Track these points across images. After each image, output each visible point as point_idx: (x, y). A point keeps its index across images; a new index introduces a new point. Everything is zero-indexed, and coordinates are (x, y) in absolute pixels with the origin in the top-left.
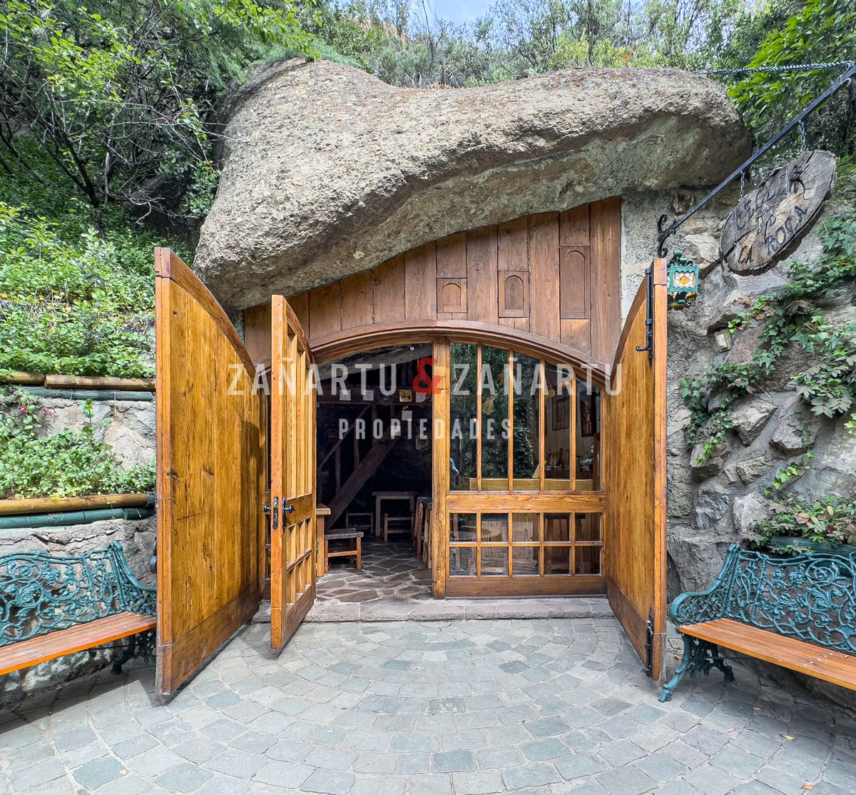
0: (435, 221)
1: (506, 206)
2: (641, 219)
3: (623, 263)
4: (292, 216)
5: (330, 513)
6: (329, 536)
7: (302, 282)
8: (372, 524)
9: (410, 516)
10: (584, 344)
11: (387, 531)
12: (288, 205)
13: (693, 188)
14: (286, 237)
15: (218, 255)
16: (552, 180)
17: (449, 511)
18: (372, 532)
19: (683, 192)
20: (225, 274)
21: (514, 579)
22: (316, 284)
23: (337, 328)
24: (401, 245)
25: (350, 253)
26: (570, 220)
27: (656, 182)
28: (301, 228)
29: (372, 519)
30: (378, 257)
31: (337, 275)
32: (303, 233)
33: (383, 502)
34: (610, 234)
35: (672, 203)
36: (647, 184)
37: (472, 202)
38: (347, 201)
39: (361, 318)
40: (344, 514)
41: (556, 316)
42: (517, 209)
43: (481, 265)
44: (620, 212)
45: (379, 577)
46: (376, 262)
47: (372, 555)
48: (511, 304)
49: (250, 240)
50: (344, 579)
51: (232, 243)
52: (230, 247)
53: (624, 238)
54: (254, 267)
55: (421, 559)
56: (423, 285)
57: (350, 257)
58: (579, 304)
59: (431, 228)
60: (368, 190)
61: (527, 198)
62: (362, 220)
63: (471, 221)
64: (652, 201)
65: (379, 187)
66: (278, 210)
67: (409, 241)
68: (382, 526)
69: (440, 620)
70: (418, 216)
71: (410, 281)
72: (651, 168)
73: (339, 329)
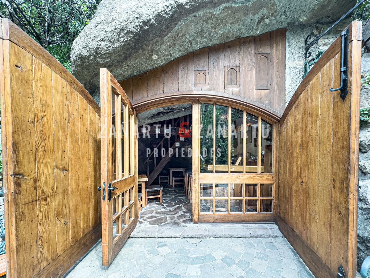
0: (193, 39)
1: (229, 32)
2: (296, 39)
3: (287, 61)
4: (115, 29)
5: (148, 180)
6: (148, 190)
7: (127, 72)
8: (169, 180)
9: (183, 178)
10: (267, 102)
11: (174, 184)
12: (113, 23)
13: (322, 24)
14: (113, 42)
15: (78, 52)
16: (254, 14)
17: (200, 183)
18: (169, 183)
19: (318, 25)
20: (83, 64)
21: (231, 215)
22: (135, 74)
23: (146, 95)
24: (177, 54)
25: (150, 55)
26: (260, 40)
27: (305, 18)
28: (121, 36)
29: (169, 178)
30: (165, 60)
31: (145, 69)
32: (122, 39)
33: (173, 172)
34: (280, 47)
35: (312, 30)
36: (301, 20)
37: (212, 28)
38: (145, 19)
39: (157, 91)
40: (158, 177)
41: (253, 88)
42: (235, 33)
43: (216, 63)
44: (286, 36)
45: (169, 208)
46: (164, 62)
47: (168, 195)
48: (231, 83)
49: (94, 43)
50: (153, 209)
51: (85, 45)
52: (84, 48)
53: (288, 49)
54: (98, 59)
55: (187, 197)
56: (188, 73)
57: (150, 57)
58: (264, 82)
59: (191, 44)
60: (156, 13)
61: (240, 26)
62: (154, 32)
63: (211, 40)
64: (302, 30)
65: (162, 11)
66: (109, 27)
67: (180, 51)
68: (172, 181)
69: (196, 237)
70: (184, 35)
71: (181, 72)
72: (305, 9)
73: (147, 96)
